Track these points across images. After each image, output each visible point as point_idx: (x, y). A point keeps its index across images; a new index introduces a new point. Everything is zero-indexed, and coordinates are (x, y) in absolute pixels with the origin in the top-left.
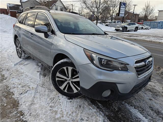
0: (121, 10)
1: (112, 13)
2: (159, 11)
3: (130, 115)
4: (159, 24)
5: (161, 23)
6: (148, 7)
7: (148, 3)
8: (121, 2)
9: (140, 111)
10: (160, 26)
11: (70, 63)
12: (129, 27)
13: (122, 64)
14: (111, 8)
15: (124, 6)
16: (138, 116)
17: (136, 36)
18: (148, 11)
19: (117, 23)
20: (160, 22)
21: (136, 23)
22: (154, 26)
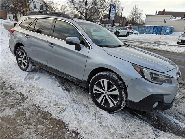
0: (111, 13)
1: (101, 16)
2: (147, 15)
3: (169, 122)
4: (147, 29)
5: (148, 28)
6: (136, 11)
7: (136, 6)
8: (111, 5)
9: (174, 117)
10: (148, 31)
11: (105, 76)
12: (121, 32)
13: (167, 77)
14: (100, 10)
15: (114, 9)
16: (176, 122)
17: (130, 42)
18: (136, 15)
19: (108, 26)
20: (148, 26)
21: (127, 28)
22: (142, 30)
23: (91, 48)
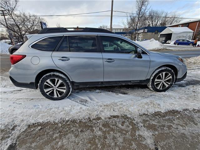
23: (148, 54)
